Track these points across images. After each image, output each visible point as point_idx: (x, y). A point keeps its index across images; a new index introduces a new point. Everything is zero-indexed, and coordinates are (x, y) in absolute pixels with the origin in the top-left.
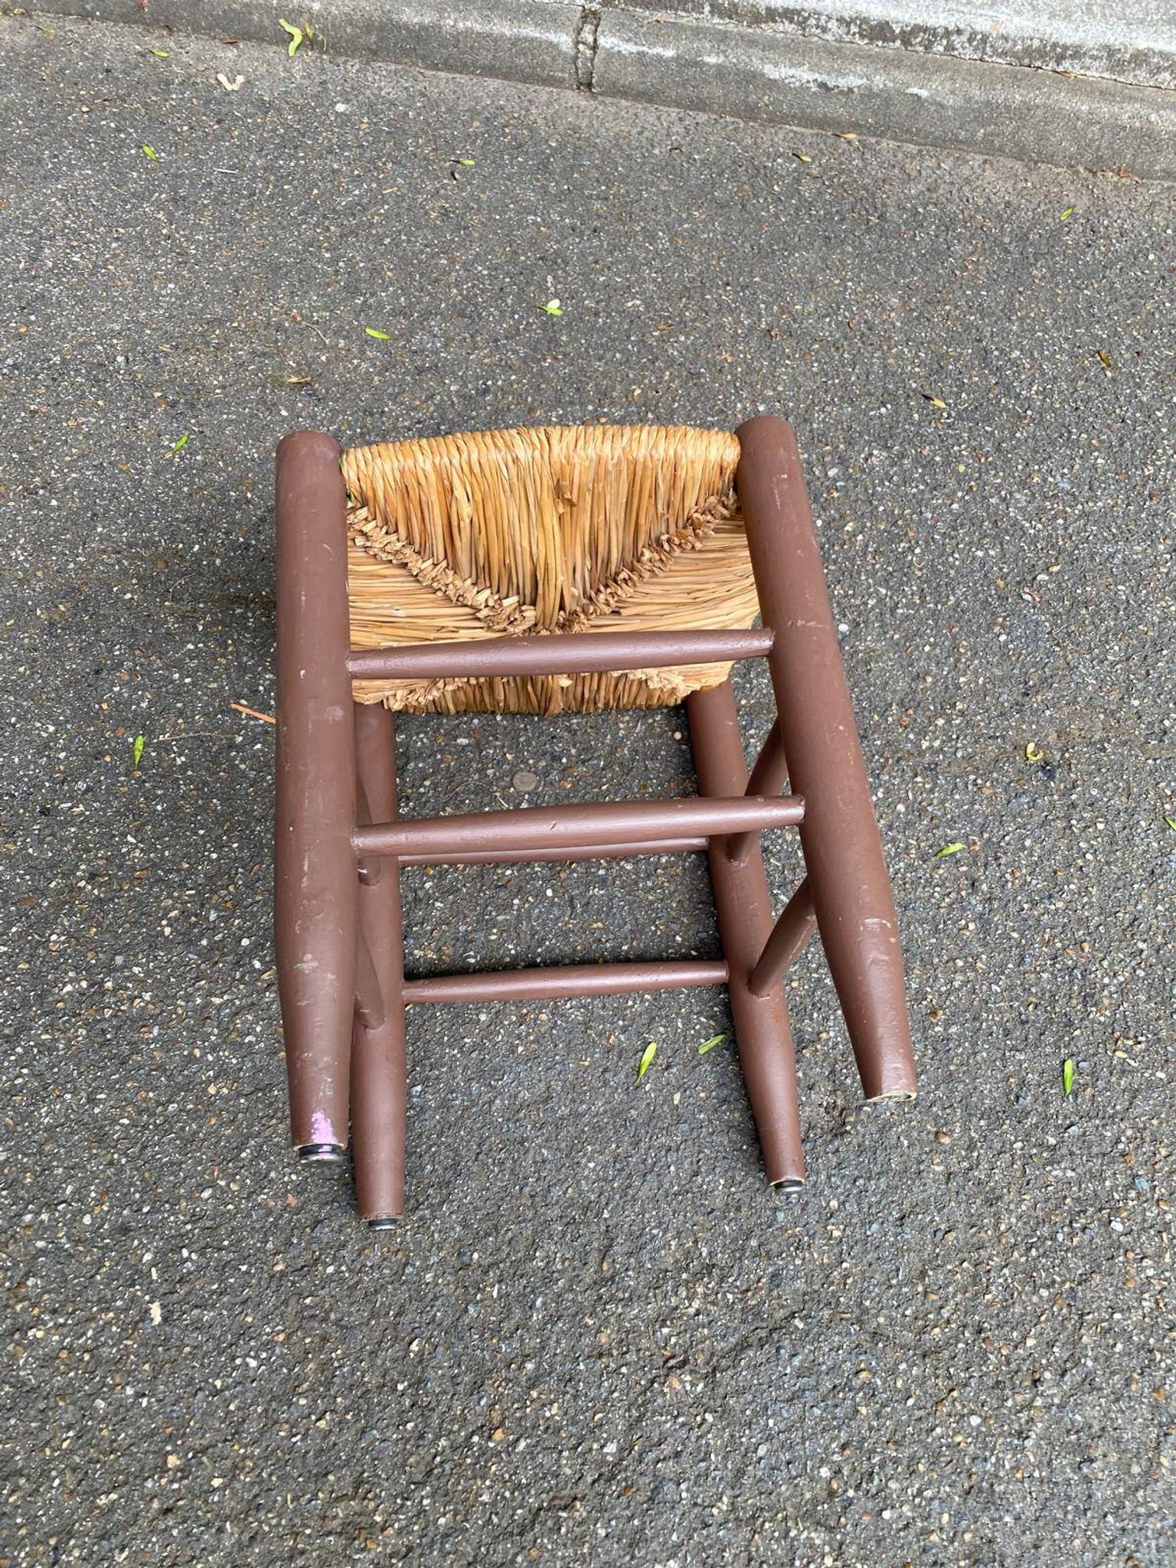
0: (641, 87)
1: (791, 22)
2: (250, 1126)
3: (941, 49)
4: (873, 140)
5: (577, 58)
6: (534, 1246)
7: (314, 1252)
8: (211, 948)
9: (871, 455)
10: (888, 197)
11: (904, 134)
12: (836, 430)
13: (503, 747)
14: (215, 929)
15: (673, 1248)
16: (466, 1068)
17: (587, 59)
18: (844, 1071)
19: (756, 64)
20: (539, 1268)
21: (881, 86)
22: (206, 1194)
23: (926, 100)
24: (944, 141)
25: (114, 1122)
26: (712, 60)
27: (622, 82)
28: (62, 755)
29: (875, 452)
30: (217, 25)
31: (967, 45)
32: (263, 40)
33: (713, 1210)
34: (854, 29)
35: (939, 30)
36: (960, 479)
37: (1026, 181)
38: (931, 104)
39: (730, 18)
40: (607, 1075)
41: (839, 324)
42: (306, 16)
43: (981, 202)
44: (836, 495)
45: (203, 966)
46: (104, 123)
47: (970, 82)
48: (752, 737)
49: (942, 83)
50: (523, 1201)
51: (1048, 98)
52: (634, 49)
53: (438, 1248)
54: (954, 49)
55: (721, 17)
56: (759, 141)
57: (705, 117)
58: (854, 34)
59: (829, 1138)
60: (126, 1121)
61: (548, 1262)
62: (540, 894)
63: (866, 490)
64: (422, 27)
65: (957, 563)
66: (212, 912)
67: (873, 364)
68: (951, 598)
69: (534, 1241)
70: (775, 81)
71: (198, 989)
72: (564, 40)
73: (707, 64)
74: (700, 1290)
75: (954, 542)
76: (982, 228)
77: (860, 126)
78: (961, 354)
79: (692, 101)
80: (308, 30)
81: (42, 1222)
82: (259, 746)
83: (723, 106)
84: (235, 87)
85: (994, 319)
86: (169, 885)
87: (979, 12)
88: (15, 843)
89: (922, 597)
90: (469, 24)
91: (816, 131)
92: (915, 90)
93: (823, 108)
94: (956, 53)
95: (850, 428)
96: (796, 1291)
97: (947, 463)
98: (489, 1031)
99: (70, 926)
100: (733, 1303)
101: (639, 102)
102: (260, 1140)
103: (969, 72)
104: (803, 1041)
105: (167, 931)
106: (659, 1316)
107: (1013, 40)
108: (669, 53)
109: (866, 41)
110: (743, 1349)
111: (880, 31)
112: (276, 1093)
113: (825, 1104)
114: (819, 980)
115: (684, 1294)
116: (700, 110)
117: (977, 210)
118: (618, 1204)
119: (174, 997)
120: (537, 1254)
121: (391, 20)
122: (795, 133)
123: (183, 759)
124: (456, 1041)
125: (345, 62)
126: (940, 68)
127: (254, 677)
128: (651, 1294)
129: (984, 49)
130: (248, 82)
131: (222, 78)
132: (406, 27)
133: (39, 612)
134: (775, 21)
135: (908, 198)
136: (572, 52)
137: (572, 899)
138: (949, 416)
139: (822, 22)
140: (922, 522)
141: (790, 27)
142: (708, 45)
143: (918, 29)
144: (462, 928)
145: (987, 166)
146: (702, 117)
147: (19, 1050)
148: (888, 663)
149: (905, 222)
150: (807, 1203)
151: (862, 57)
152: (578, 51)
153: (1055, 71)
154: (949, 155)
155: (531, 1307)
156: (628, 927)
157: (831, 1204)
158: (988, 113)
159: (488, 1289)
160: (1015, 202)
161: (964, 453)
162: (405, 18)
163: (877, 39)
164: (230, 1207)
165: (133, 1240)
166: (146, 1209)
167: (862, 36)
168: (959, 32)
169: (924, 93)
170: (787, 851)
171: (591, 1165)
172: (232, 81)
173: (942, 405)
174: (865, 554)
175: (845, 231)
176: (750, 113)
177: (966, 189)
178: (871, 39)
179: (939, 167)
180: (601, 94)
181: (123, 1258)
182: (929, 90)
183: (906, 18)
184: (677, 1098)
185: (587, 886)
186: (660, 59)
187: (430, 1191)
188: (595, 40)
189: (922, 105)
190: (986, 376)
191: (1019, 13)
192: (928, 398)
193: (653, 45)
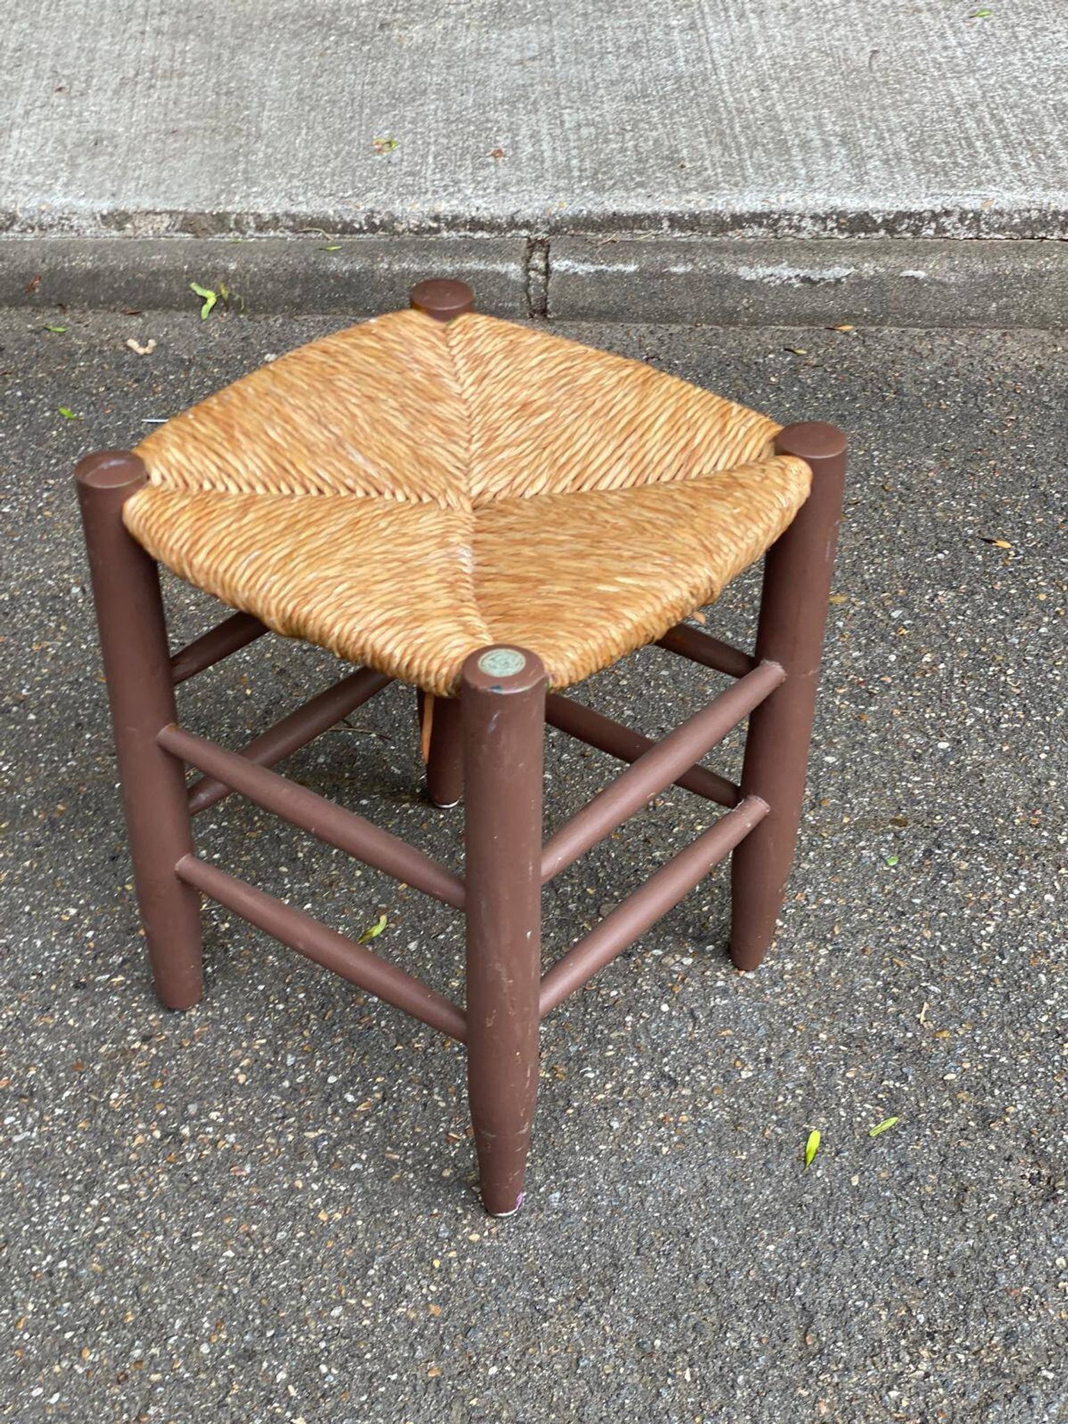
0: (603, 307)
1: (760, 225)
2: (373, 1246)
3: (931, 232)
4: (874, 329)
5: (529, 285)
6: (722, 1329)
7: (470, 1358)
8: (294, 1088)
9: (936, 595)
10: (901, 375)
11: (906, 318)
12: (891, 579)
13: (581, 884)
14: (296, 1071)
15: (883, 1317)
16: (606, 1173)
17: (539, 285)
18: (1043, 1140)
19: (729, 267)
20: (733, 1349)
21: (872, 273)
22: (336, 1312)
23: (924, 281)
24: (954, 321)
25: (217, 1256)
26: (679, 269)
27: (580, 304)
28: (90, 934)
29: (940, 593)
30: (119, 298)
31: (959, 225)
32: (170, 307)
33: (921, 1279)
34: (831, 224)
35: (925, 214)
36: (1043, 607)
37: (1055, 346)
38: (930, 284)
39: (692, 229)
40: (770, 1166)
41: (872, 489)
42: (221, 277)
43: (1008, 369)
44: (905, 632)
45: (288, 1107)
46: (8, 392)
47: (970, 258)
48: (863, 848)
49: (939, 262)
50: (701, 1289)
51: (1061, 263)
52: (592, 269)
53: (612, 1341)
54: (945, 231)
55: (682, 229)
56: (744, 342)
57: (679, 328)
58: (832, 229)
59: (1040, 1203)
60: (230, 1253)
61: (743, 1342)
62: (655, 1010)
63: (938, 625)
64: (352, 273)
65: (1058, 678)
66: (289, 1056)
67: (918, 519)
68: (1060, 709)
69: (722, 1326)
70: (753, 281)
71: (289, 1126)
72: (513, 269)
73: (675, 274)
74: (924, 1353)
75: (1050, 661)
76: (1015, 391)
77: (855, 317)
78: (1017, 501)
79: (661, 314)
80: (223, 291)
81: (153, 1356)
82: (309, 906)
83: (698, 315)
84: (148, 350)
85: (1048, 467)
86: (236, 1038)
87: (966, 192)
88: (52, 1016)
89: (1026, 712)
90: (405, 265)
91: (806, 328)
92: (910, 273)
93: (810, 304)
94: (948, 234)
95: (907, 576)
96: (1037, 1348)
97: (1024, 593)
98: (625, 1137)
99: (131, 1085)
100: (966, 1363)
101: (601, 322)
102: (387, 1257)
103: (967, 249)
104: (988, 1117)
105: (242, 1078)
106: (883, 1383)
107: (1008, 214)
108: (632, 268)
109: (846, 235)
110: (988, 1405)
111: (861, 223)
112: (396, 1213)
113: (1028, 1175)
114: (993, 1060)
115: (908, 1358)
116: (671, 322)
117: (1006, 376)
118: (811, 1282)
119: (263, 1135)
120: (728, 1335)
121: (318, 270)
122: (783, 331)
123: (227, 925)
124: (590, 1149)
125: (266, 319)
126: (933, 250)
127: (290, 846)
128: (868, 1362)
129: (978, 226)
130: (160, 345)
131: (133, 343)
132: (335, 275)
133: (35, 813)
134: (743, 228)
135: (925, 374)
136: (522, 280)
137: (692, 1012)
138: (1017, 554)
139: (795, 222)
140: (1009, 648)
141: (760, 232)
142: (673, 256)
143: (901, 216)
144: (573, 1049)
145: (1008, 338)
146: (675, 329)
147: (95, 1202)
148: (1003, 772)
149: (926, 394)
150: (1029, 1263)
151: (844, 249)
152: (530, 278)
153: (1062, 240)
154: (961, 334)
155: (732, 1387)
156: (762, 1032)
157: (1058, 1262)
158: (996, 285)
159: (679, 1373)
160: (1047, 365)
161: (1043, 583)
162: (333, 267)
163: (858, 231)
164: (366, 1322)
165: (261, 1363)
166: (269, 1334)
167: (841, 231)
168: (947, 213)
169: (921, 274)
170: (928, 948)
171: (771, 1247)
172: (145, 345)
173: (1007, 545)
174: (952, 680)
175: (859, 408)
176: (729, 318)
177: (989, 360)
178: (852, 232)
179: (953, 344)
180: (558, 319)
181: (252, 1380)
182: (926, 270)
183: (887, 207)
184: (855, 1180)
185: (707, 998)
186: (621, 274)
187: (592, 1289)
188: (547, 266)
189: (921, 288)
190: (1050, 516)
191: (1010, 189)
192: (989, 541)
193: (613, 262)
